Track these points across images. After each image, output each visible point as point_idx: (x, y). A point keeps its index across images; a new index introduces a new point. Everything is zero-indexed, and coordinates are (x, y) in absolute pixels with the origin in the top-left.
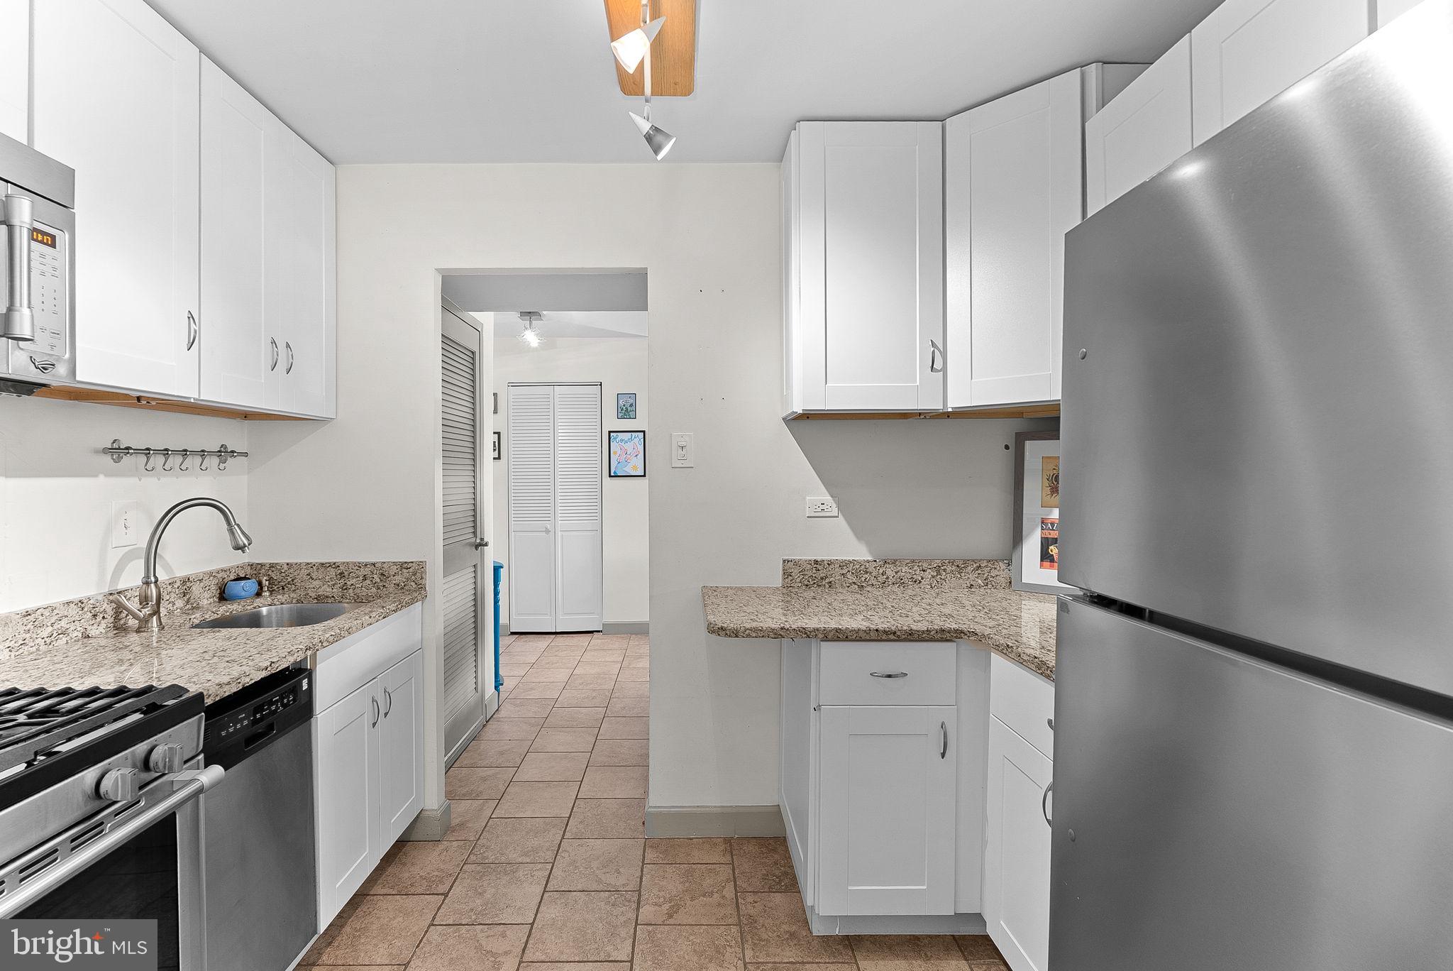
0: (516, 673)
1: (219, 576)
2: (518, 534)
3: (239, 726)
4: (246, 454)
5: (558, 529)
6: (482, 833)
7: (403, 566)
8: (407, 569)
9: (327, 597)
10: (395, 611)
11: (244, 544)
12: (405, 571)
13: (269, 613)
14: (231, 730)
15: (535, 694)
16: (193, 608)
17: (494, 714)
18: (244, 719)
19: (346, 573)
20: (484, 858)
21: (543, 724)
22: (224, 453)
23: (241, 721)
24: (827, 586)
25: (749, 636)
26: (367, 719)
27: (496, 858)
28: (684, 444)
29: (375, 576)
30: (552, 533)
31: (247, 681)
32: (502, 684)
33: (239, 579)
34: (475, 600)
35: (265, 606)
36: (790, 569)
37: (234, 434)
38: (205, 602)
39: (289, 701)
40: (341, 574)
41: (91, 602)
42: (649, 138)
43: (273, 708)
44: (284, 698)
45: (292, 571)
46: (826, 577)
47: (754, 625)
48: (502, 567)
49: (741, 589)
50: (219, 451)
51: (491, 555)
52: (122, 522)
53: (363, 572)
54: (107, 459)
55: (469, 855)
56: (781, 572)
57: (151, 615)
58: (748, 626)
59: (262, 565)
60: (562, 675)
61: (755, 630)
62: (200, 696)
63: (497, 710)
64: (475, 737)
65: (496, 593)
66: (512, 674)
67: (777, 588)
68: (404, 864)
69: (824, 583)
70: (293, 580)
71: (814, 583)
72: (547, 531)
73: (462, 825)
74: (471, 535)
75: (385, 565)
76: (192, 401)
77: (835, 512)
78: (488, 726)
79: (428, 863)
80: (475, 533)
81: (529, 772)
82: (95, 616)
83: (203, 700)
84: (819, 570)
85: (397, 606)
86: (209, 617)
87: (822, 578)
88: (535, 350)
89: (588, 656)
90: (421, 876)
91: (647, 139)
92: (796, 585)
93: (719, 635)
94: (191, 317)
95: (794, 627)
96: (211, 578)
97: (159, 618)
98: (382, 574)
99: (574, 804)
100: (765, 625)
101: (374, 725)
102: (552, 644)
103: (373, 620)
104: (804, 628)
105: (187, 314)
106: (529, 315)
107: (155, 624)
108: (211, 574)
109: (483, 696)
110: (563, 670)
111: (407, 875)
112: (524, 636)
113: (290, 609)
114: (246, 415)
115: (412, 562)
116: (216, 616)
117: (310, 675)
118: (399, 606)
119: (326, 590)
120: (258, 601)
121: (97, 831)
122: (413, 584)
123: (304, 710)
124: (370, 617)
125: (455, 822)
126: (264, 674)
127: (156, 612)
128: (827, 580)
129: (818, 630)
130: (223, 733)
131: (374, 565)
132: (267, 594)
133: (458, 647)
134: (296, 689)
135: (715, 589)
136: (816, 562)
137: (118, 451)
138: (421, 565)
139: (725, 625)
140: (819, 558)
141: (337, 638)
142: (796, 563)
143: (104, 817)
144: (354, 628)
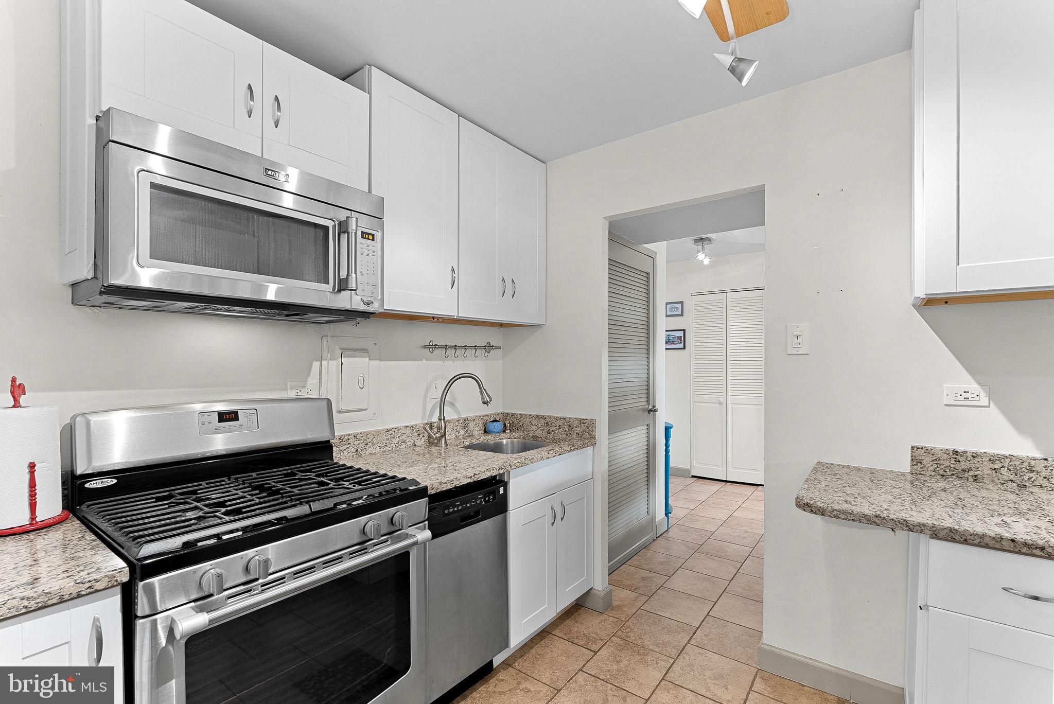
0: (687, 506)
1: (485, 418)
2: (698, 404)
3: (456, 509)
4: (500, 348)
5: (729, 401)
6: (631, 617)
7: (582, 421)
8: (584, 423)
9: (538, 437)
10: (569, 451)
11: (487, 401)
12: (583, 425)
13: (507, 443)
14: (451, 510)
15: (698, 525)
16: (470, 436)
17: (663, 533)
18: (459, 505)
19: (550, 423)
20: (627, 636)
21: (697, 549)
22: (489, 347)
23: (457, 507)
24: (971, 479)
25: (836, 516)
26: (549, 518)
27: (635, 640)
28: (799, 333)
29: (565, 426)
30: (724, 405)
31: (458, 483)
32: (670, 513)
33: (495, 421)
34: (647, 449)
35: (506, 438)
36: (918, 456)
37: (493, 336)
38: (476, 433)
39: (489, 499)
40: (547, 423)
41: (417, 427)
42: (732, 70)
43: (478, 502)
44: (486, 497)
45: (522, 419)
46: (970, 470)
47: (845, 507)
48: (671, 428)
49: (858, 469)
50: (485, 346)
51: (662, 419)
52: (434, 386)
53: (559, 423)
54: (427, 351)
55: (618, 631)
56: (910, 459)
57: (442, 436)
58: (836, 507)
59: (508, 414)
60: (722, 515)
61: (844, 512)
62: (426, 488)
63: (667, 531)
64: (646, 547)
65: (667, 446)
66: (685, 506)
67: (903, 474)
68: (577, 621)
69: (966, 475)
70: (522, 425)
71: (953, 474)
72: (721, 403)
73: (619, 607)
74: (646, 403)
75: (571, 420)
76: (455, 317)
77: (984, 401)
78: (657, 541)
79: (590, 625)
80: (648, 402)
81: (677, 582)
82: (419, 435)
83: (427, 491)
84: (959, 461)
85: (570, 448)
86: (475, 441)
87: (964, 471)
88: (708, 267)
89: (748, 504)
90: (584, 634)
91: (731, 71)
92: (928, 473)
93: (804, 510)
94: (453, 270)
95: (892, 516)
96: (480, 419)
97: (445, 438)
98: (569, 426)
99: (704, 619)
100: (856, 509)
101: (553, 524)
102: (722, 489)
103: (550, 455)
104: (905, 521)
105: (451, 268)
106: (701, 240)
107: (443, 443)
108: (479, 417)
109: (653, 518)
110: (724, 511)
111: (576, 629)
112: (701, 480)
113: (518, 442)
114: (501, 325)
115: (587, 420)
116: (479, 442)
117: (505, 485)
118: (572, 448)
119: (539, 433)
120: (503, 435)
121: (363, 551)
122: (587, 434)
123: (500, 507)
124: (549, 453)
125: (615, 603)
126: (469, 481)
127: (444, 436)
128: (971, 473)
129: (924, 525)
130: (446, 512)
131: (565, 419)
132: (509, 431)
133: (632, 481)
134: (495, 492)
135: (828, 466)
136: (956, 452)
137: (432, 347)
138: (593, 422)
139: (811, 502)
140: (960, 449)
141: (522, 464)
142: (928, 451)
143: (368, 545)
144: (535, 459)
